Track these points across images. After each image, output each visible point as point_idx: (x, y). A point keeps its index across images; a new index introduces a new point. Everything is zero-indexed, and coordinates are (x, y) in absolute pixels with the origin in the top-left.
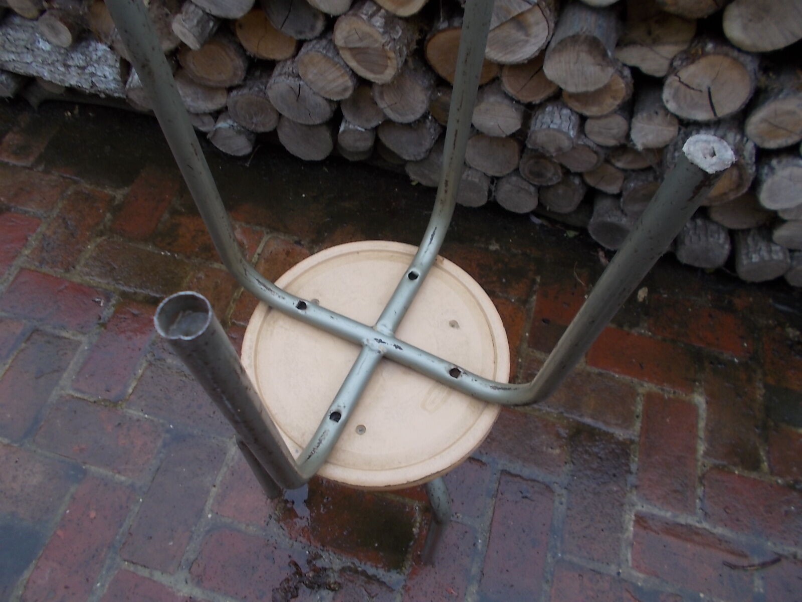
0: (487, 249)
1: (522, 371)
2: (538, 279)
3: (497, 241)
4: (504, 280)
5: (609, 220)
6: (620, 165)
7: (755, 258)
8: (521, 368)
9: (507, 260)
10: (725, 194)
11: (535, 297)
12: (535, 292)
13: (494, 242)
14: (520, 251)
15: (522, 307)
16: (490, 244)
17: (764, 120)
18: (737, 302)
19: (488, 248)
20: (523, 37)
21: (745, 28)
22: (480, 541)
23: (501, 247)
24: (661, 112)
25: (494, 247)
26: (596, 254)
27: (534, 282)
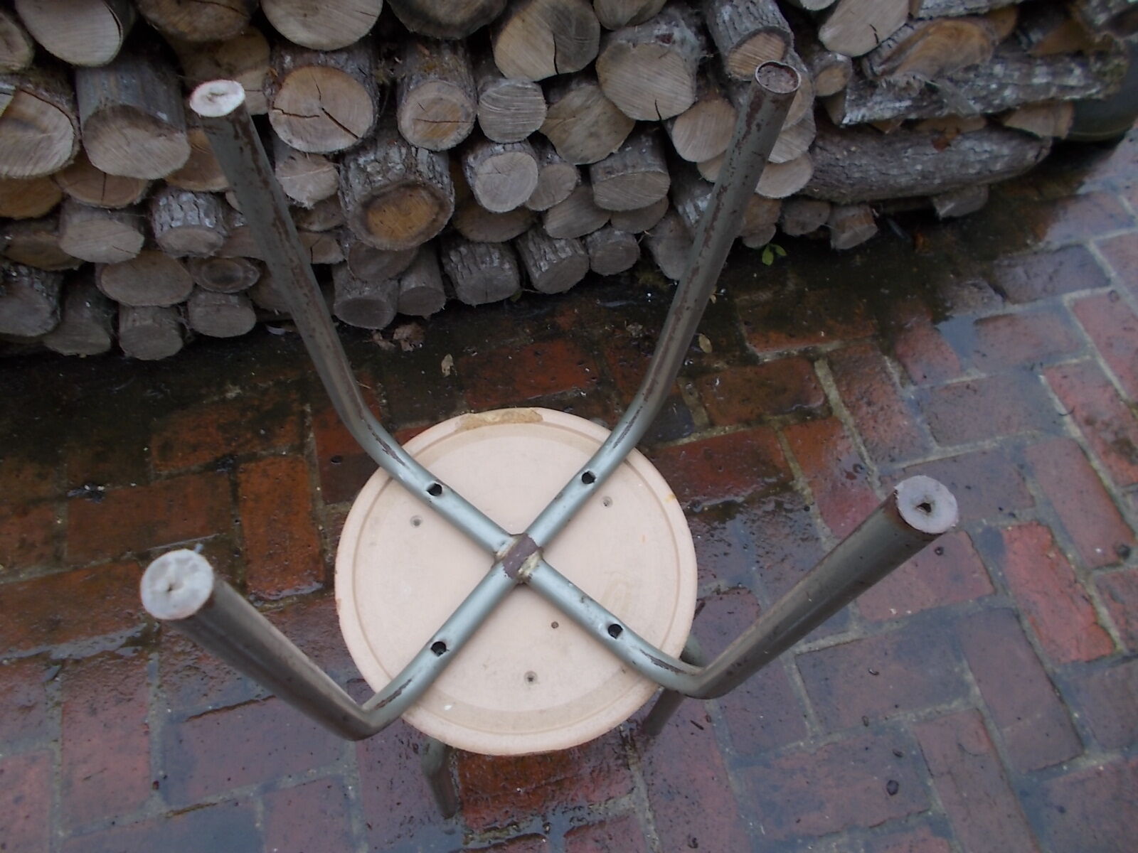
0: (224, 400)
1: (328, 540)
2: (308, 409)
3: (234, 384)
4: (262, 432)
5: (350, 297)
6: (315, 227)
7: (544, 266)
8: (326, 538)
9: (256, 403)
10: (434, 220)
11: (311, 435)
12: (309, 427)
13: (231, 386)
14: (271, 383)
15: (299, 456)
16: (227, 391)
17: (416, 121)
18: (560, 321)
19: (225, 397)
20: (40, 136)
21: (306, 26)
22: (350, 788)
23: (242, 388)
24: (296, 156)
25: (233, 393)
26: (371, 340)
27: (303, 414)
